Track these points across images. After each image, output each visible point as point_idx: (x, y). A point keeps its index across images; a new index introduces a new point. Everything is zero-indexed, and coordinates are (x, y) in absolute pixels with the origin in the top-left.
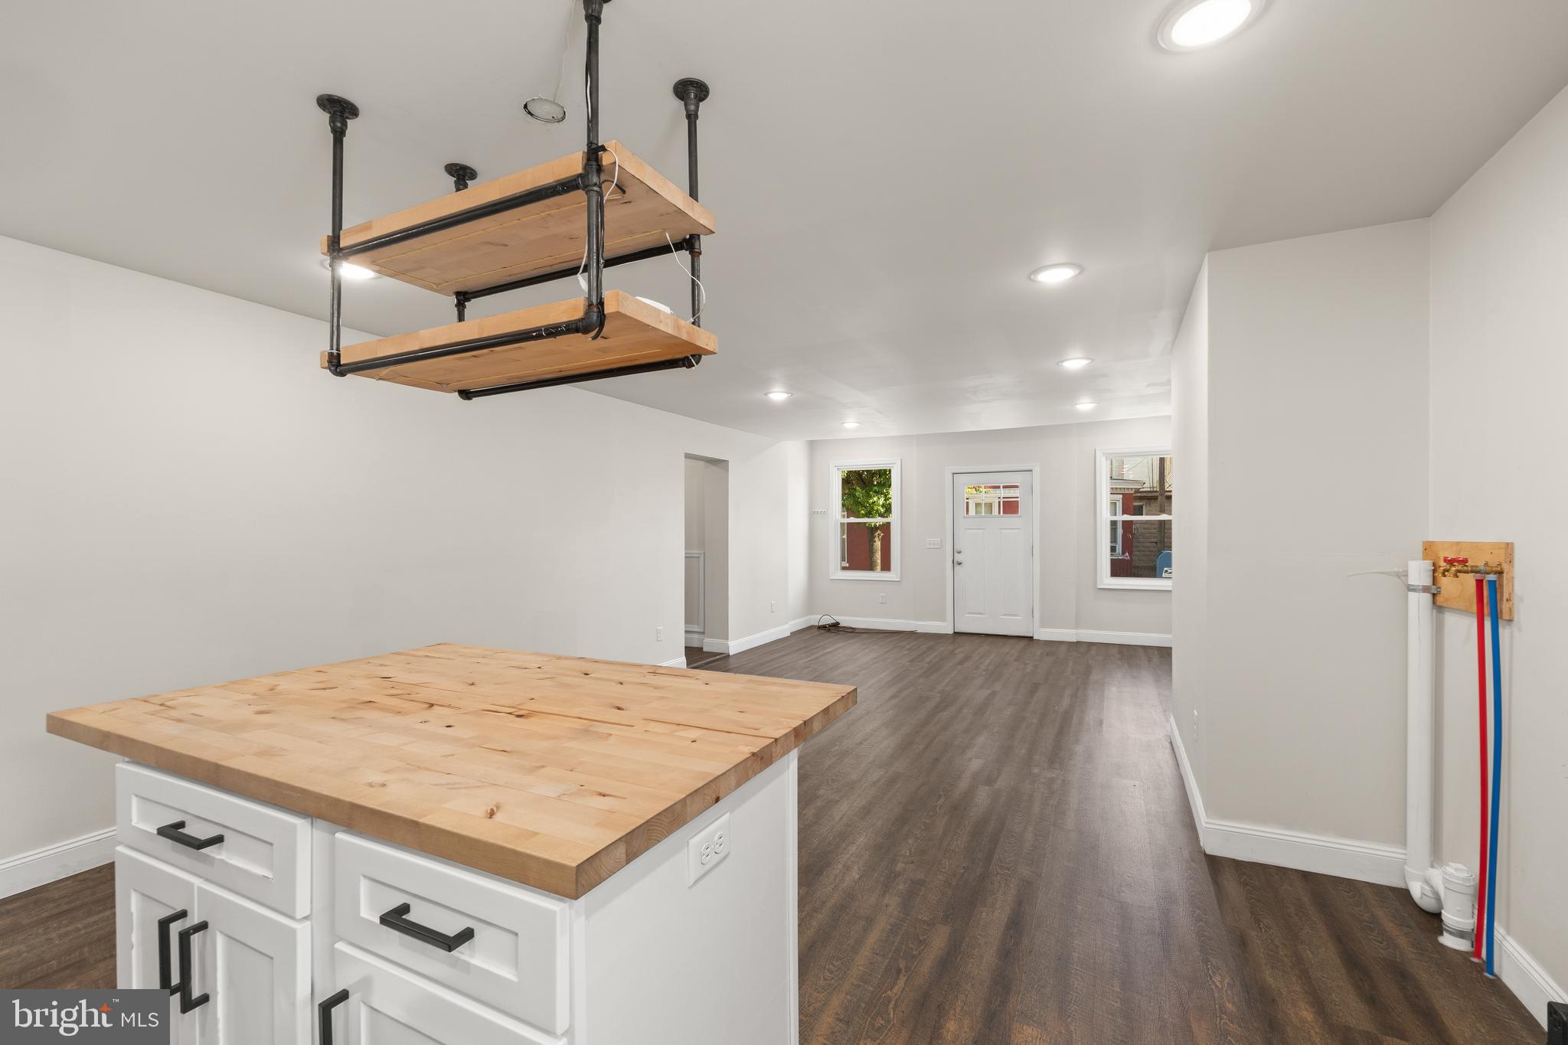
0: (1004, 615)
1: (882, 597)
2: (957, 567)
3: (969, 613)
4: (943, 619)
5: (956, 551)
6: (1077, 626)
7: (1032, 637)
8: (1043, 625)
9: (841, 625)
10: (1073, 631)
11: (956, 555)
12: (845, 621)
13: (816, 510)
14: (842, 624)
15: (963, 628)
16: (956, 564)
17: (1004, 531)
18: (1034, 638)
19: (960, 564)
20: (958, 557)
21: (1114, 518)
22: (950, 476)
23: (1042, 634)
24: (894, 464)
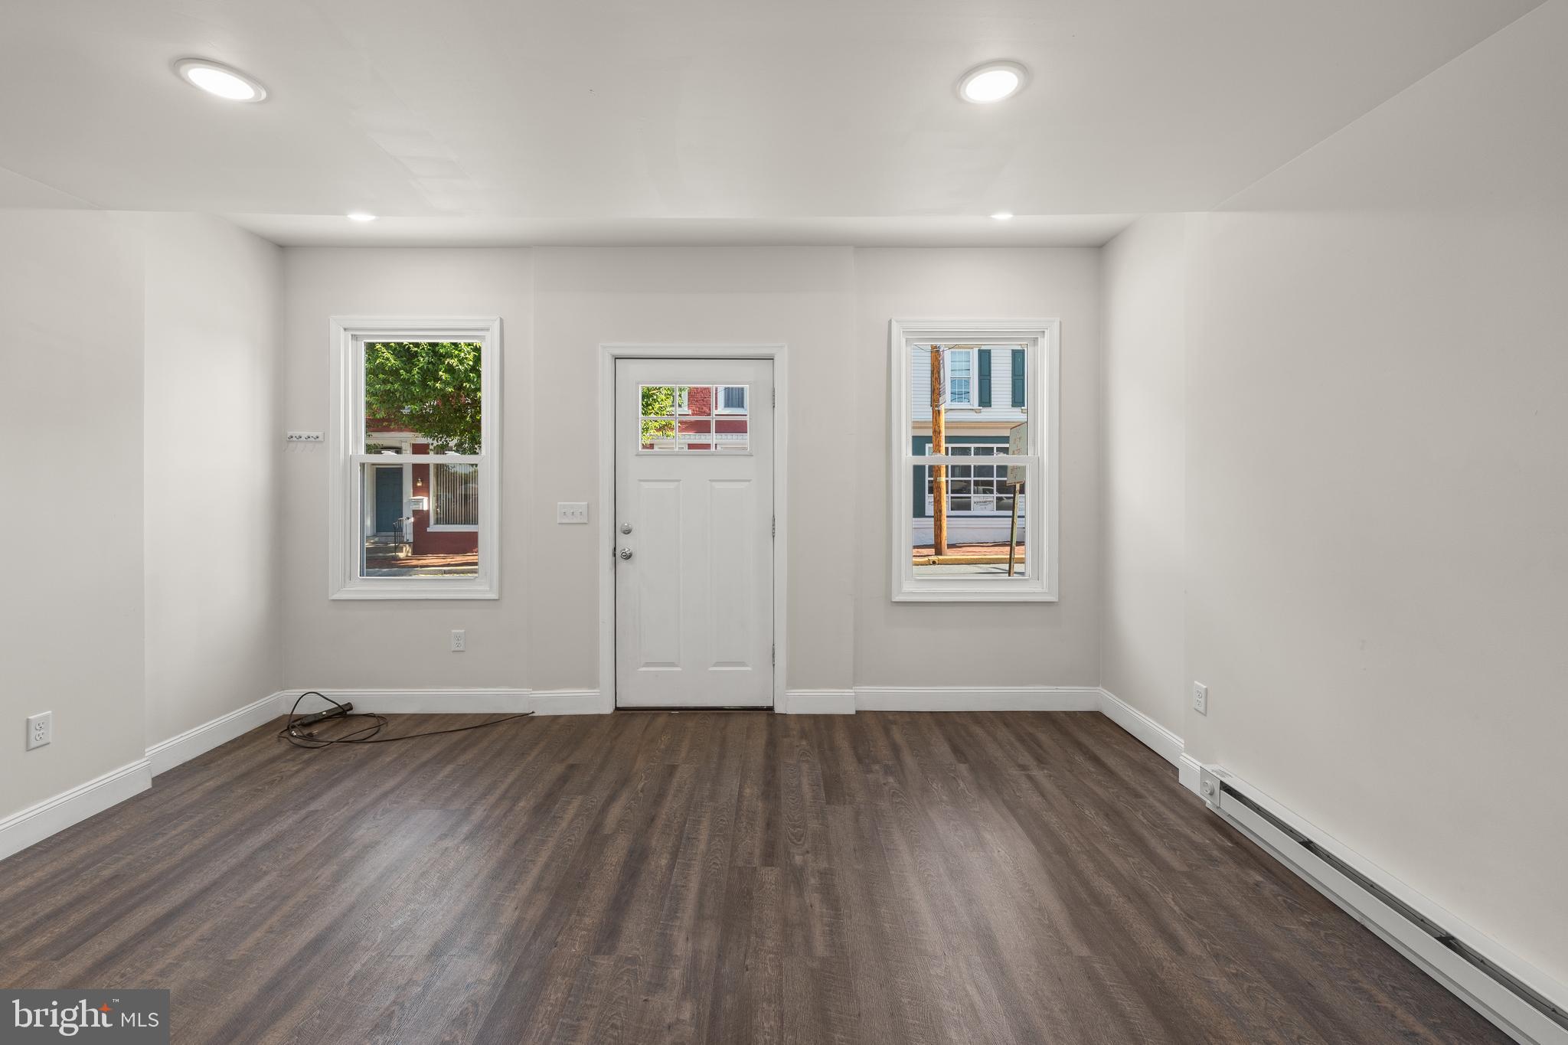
0: (717, 664)
1: (458, 637)
2: (622, 565)
3: (647, 664)
4: (593, 683)
5: (621, 530)
6: (856, 680)
7: (771, 709)
8: (792, 683)
9: (356, 711)
10: (849, 692)
11: (621, 537)
12: (368, 699)
13: (297, 433)
14: (360, 709)
15: (632, 698)
16: (621, 556)
17: (717, 485)
18: (777, 710)
19: (628, 557)
20: (626, 543)
21: (919, 460)
22: (608, 363)
23: (794, 701)
24: (488, 330)
